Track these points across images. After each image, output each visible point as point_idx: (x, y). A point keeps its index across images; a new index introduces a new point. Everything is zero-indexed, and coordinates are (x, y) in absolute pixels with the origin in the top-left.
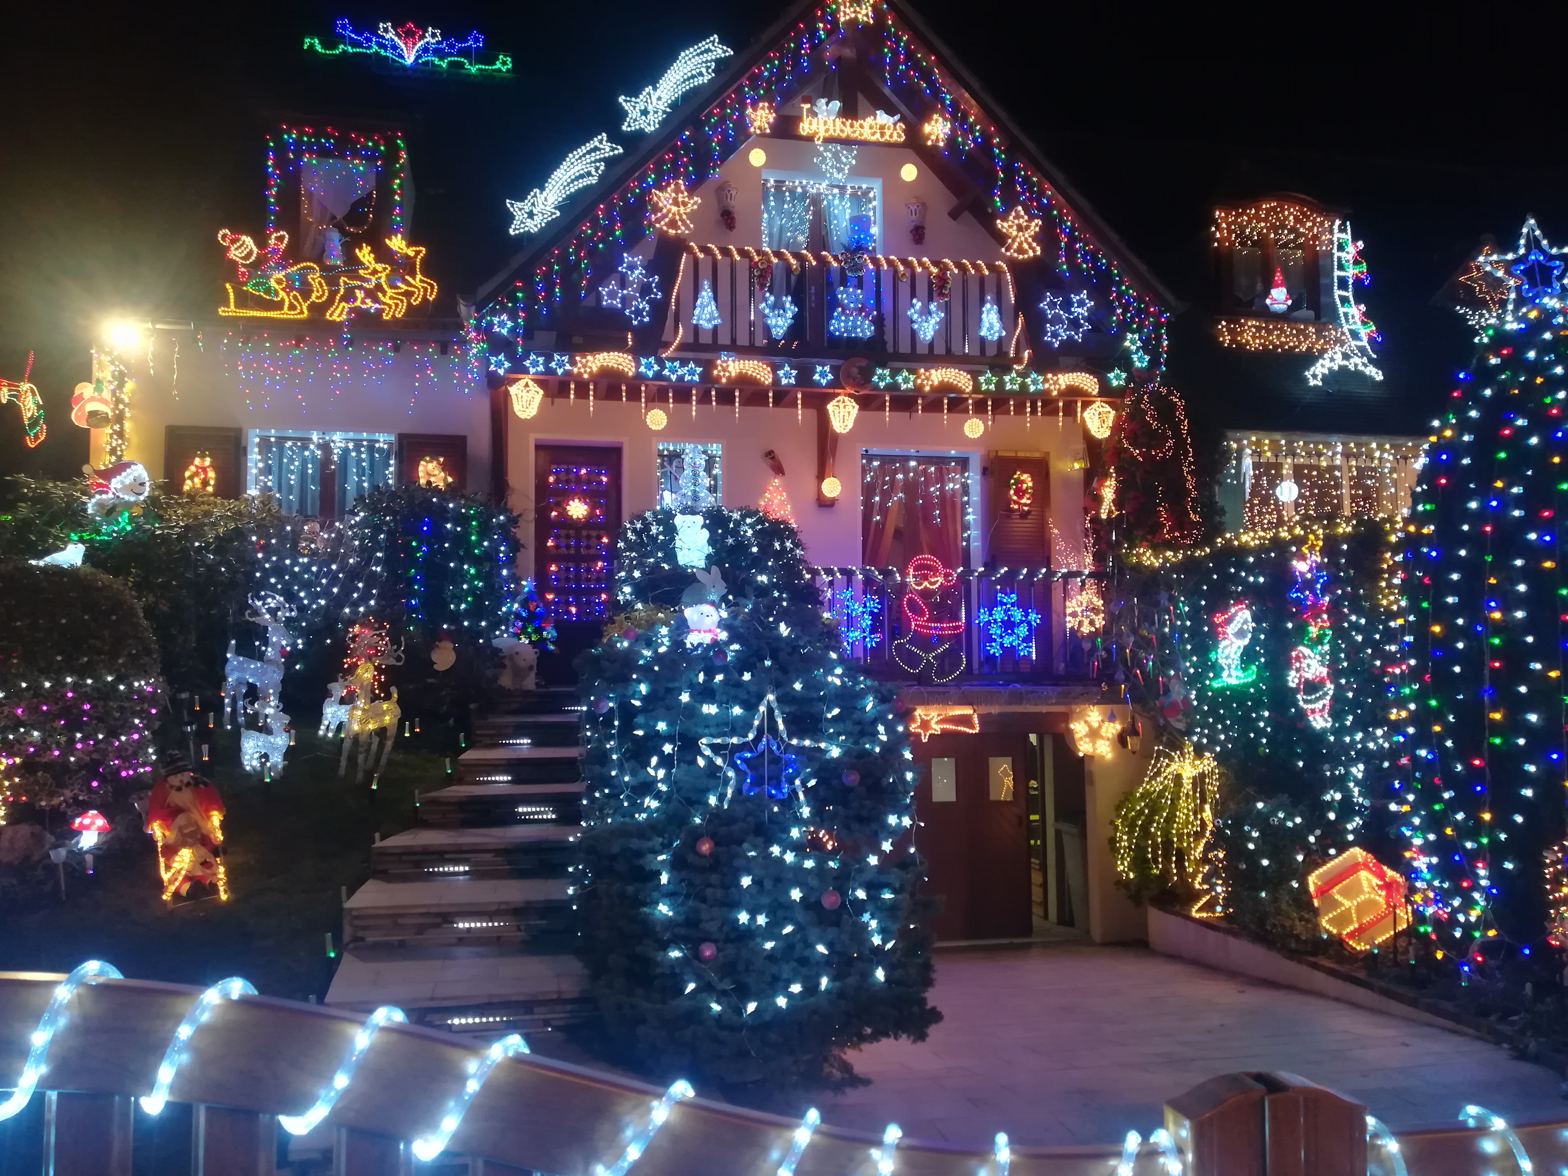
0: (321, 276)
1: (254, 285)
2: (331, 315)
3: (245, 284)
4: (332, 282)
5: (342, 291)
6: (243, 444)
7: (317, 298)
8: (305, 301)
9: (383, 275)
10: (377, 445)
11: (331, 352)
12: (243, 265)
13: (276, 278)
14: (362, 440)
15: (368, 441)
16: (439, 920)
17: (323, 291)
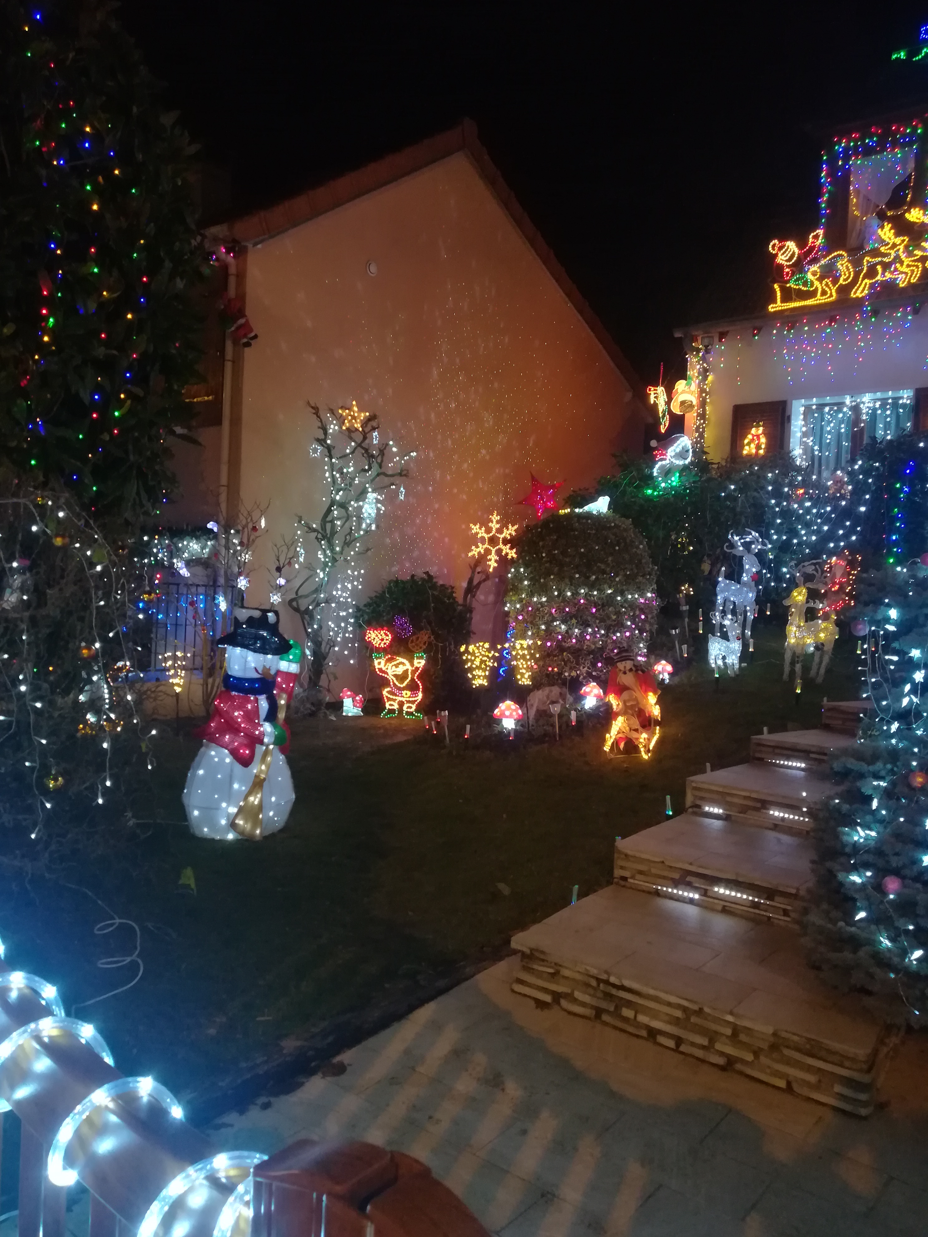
0: (849, 261)
1: (795, 281)
2: (855, 293)
3: (788, 282)
4: (857, 263)
5: (865, 269)
6: (787, 414)
7: (845, 280)
8: (834, 285)
9: (902, 247)
10: (901, 402)
11: (857, 326)
12: (788, 266)
13: (812, 272)
14: (888, 399)
15: (893, 399)
16: (759, 805)
17: (850, 273)
